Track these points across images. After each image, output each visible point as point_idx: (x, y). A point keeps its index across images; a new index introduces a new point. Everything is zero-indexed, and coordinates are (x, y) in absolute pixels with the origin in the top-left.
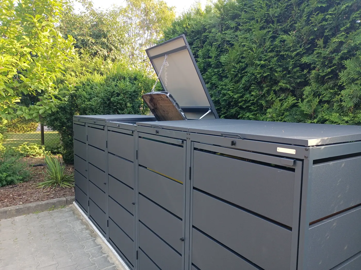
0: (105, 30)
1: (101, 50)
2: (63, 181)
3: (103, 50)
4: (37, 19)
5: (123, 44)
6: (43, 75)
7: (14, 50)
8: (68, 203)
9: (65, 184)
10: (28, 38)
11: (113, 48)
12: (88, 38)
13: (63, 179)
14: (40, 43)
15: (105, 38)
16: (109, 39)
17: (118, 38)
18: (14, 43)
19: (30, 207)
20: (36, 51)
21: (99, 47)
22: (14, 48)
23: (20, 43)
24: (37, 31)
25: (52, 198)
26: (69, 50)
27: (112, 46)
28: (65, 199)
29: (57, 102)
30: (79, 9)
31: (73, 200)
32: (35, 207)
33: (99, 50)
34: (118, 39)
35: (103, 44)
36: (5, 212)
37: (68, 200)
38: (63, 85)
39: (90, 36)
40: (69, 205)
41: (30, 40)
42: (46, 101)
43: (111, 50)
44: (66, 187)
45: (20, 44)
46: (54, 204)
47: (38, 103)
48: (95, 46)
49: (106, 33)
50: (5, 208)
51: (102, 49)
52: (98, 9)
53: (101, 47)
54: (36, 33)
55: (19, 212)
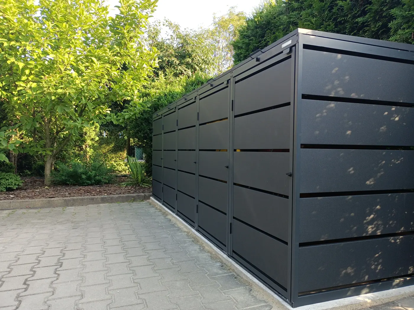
0: (190, 50)
1: (185, 71)
2: (143, 183)
3: (188, 70)
4: (126, 30)
5: (208, 64)
6: (130, 83)
7: (106, 58)
8: (146, 198)
9: (144, 185)
10: (118, 48)
11: (198, 68)
12: (173, 59)
13: (143, 181)
14: (128, 52)
15: (190, 58)
16: (194, 60)
17: (203, 58)
18: (107, 52)
19: (113, 197)
20: (124, 60)
21: (184, 67)
22: (107, 56)
23: (111, 51)
24: (125, 42)
25: (132, 193)
26: (153, 61)
27: (196, 66)
28: (143, 194)
29: (141, 108)
30: (167, 32)
31: (151, 196)
32: (117, 198)
33: (183, 70)
34: (203, 60)
35: (188, 64)
36: (93, 199)
37: (146, 195)
38: (148, 98)
39: (176, 57)
40: (147, 200)
41: (120, 50)
42: (131, 108)
43: (195, 70)
44: (145, 187)
45: (111, 53)
46: (133, 197)
47: (124, 110)
48: (179, 67)
49: (191, 53)
50: (93, 197)
51: (186, 69)
52: (184, 31)
53: (186, 68)
54: (125, 44)
55: (103, 201)
